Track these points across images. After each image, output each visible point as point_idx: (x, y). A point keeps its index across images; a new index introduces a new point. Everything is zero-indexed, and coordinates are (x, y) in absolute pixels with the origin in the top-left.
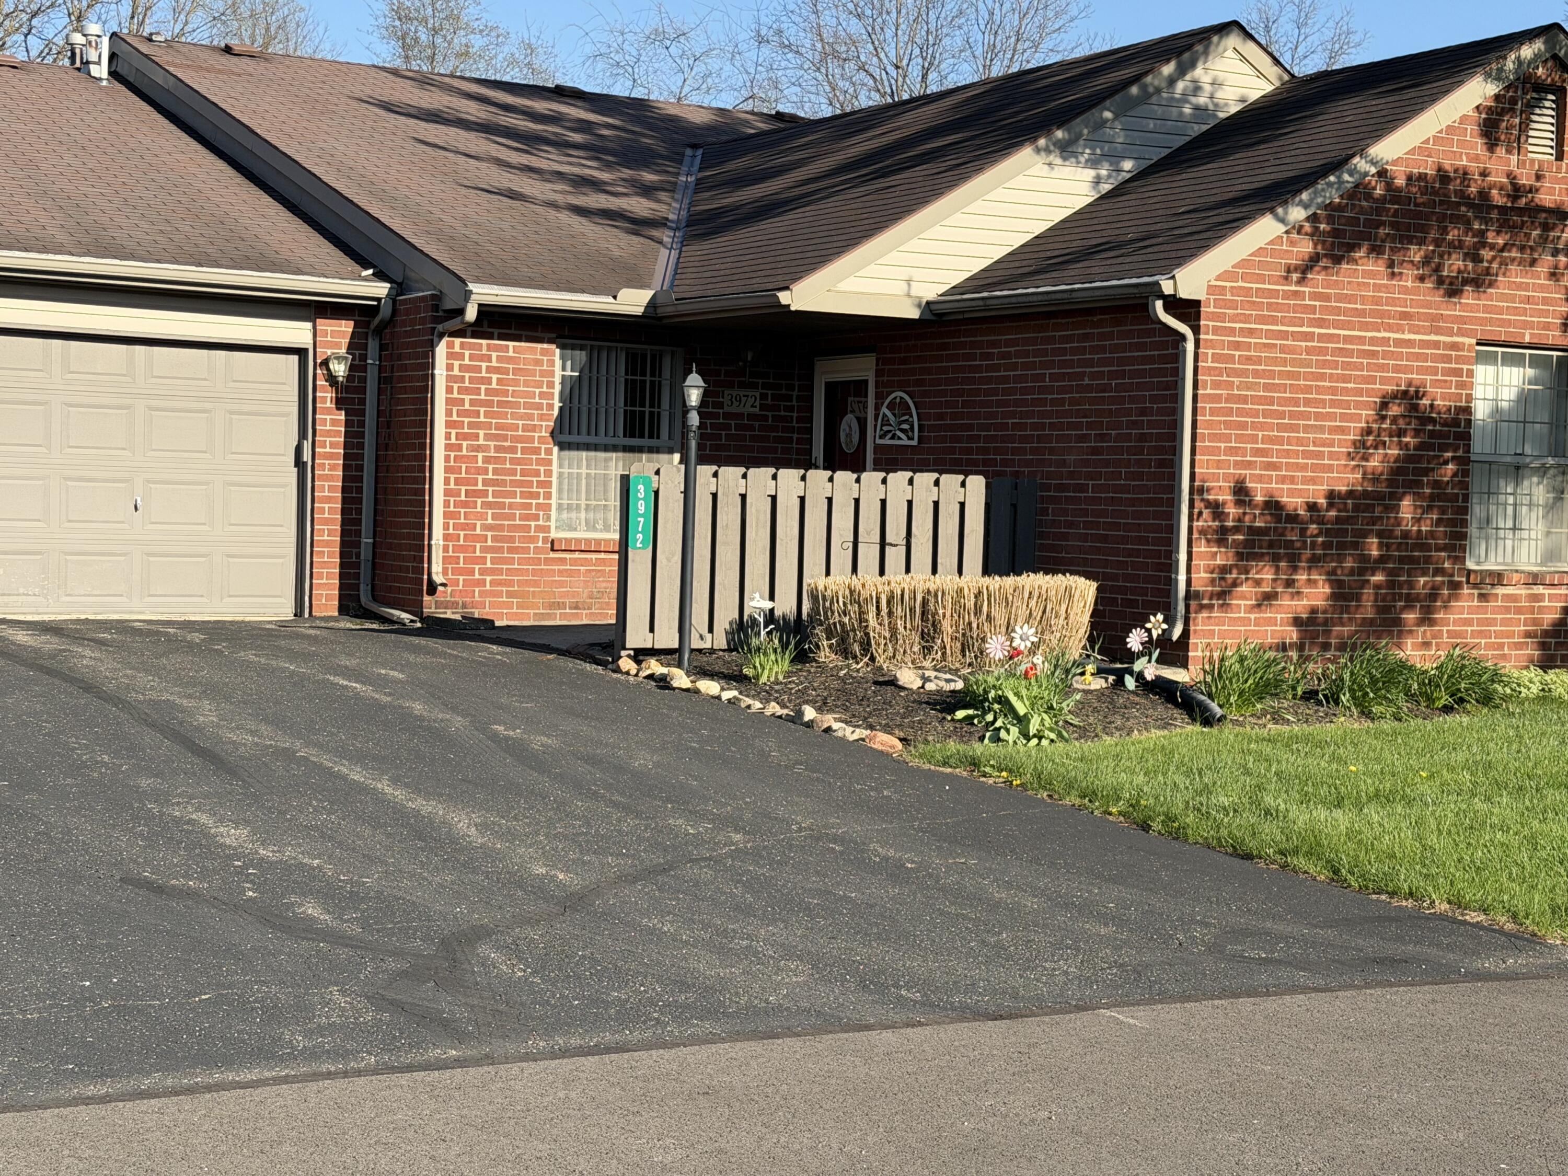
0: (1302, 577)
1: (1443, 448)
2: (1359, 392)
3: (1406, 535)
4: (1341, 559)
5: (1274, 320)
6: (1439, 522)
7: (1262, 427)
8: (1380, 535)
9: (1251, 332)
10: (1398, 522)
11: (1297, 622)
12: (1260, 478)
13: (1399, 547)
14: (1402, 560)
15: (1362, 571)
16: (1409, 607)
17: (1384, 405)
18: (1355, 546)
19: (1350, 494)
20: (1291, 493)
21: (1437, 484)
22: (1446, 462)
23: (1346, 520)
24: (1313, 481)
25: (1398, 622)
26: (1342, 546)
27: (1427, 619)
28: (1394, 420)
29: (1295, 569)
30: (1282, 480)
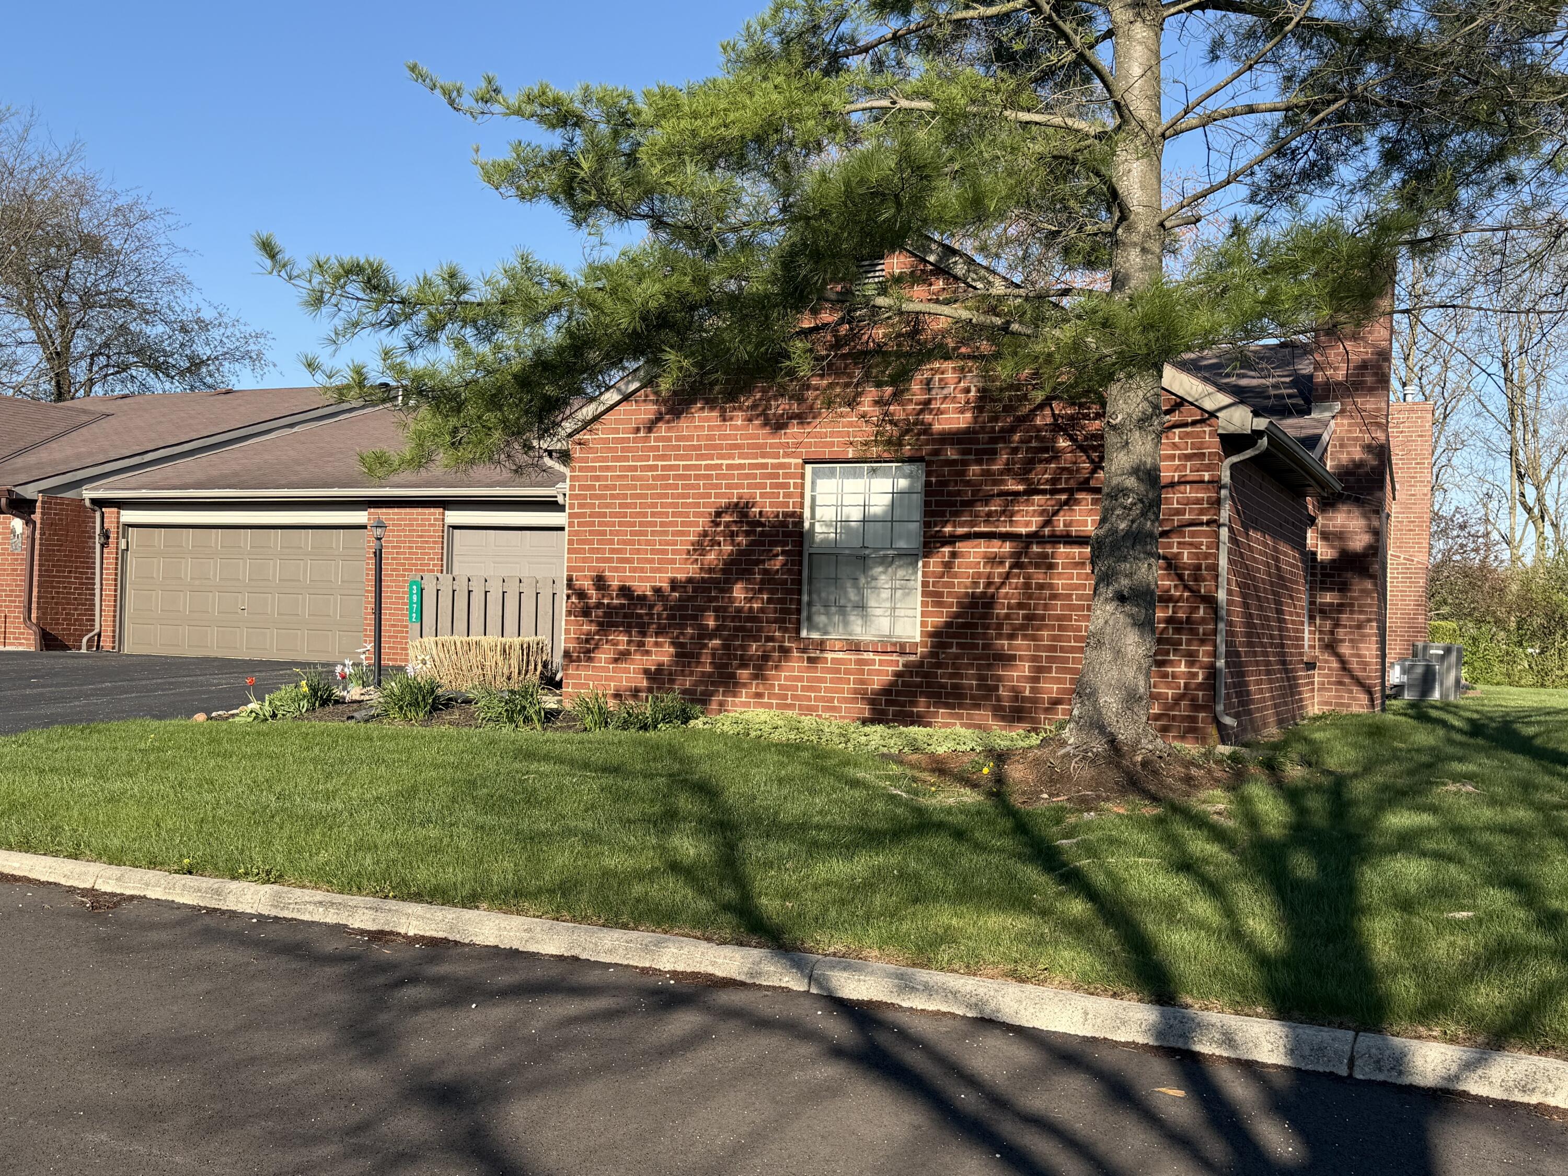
0: (650, 640)
1: (776, 543)
2: (697, 505)
3: (739, 610)
4: (683, 627)
5: (626, 459)
6: (770, 601)
7: (618, 533)
8: (716, 610)
9: (608, 468)
10: (731, 600)
11: (646, 672)
12: (616, 569)
13: (733, 619)
14: (736, 629)
15: (701, 637)
16: (743, 666)
17: (718, 514)
18: (695, 618)
19: (690, 580)
20: (641, 579)
21: (766, 572)
22: (777, 555)
23: (689, 599)
24: (659, 570)
25: (733, 676)
26: (683, 617)
27: (759, 675)
28: (727, 525)
29: (644, 634)
30: (634, 570)
